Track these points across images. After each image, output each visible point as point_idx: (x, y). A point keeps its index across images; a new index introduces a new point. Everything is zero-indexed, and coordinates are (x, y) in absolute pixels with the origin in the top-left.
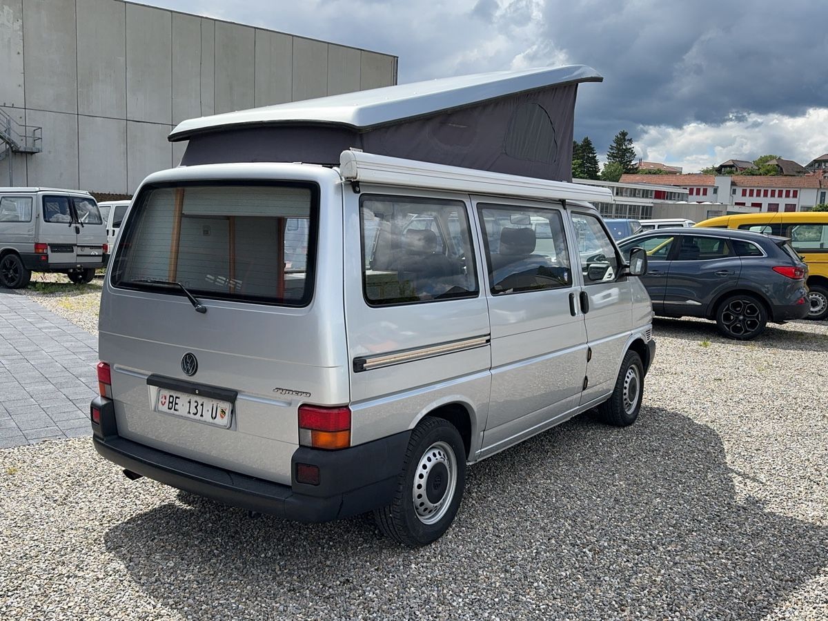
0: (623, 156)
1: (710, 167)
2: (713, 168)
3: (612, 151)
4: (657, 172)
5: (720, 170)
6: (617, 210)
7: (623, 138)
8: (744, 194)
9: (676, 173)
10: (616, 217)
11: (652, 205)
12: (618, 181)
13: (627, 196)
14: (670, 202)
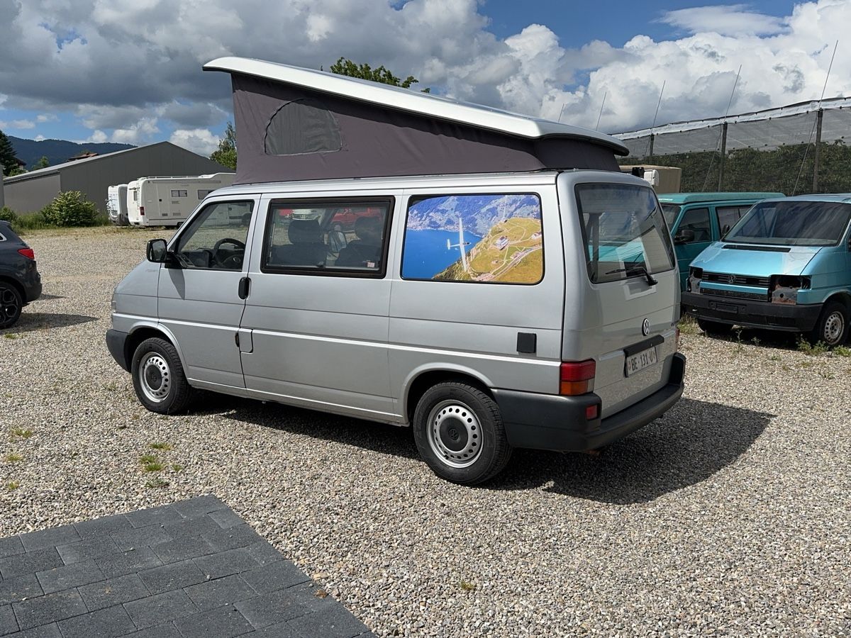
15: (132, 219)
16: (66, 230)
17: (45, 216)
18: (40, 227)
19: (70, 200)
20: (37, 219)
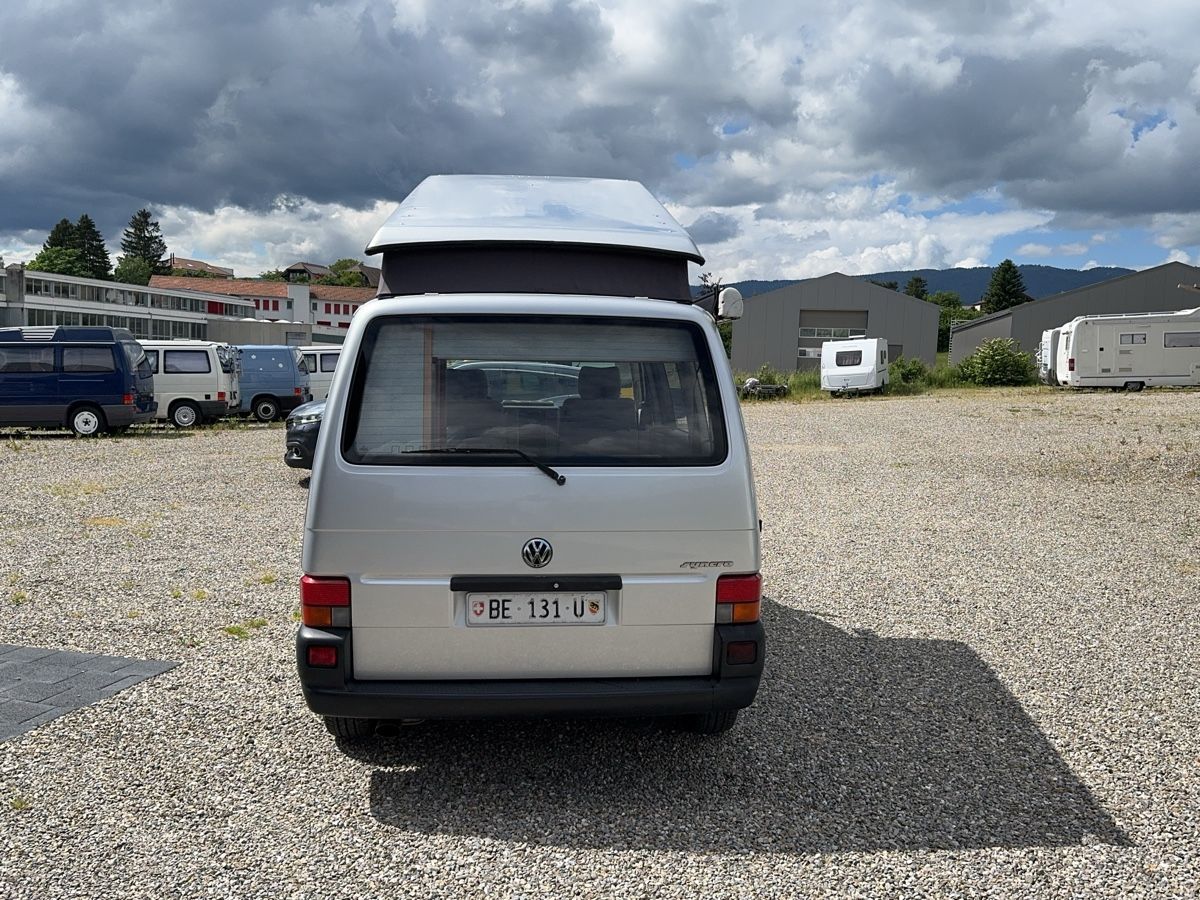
0: (147, 247)
1: (273, 270)
2: (277, 272)
3: (129, 239)
4: (199, 273)
5: (288, 276)
6: (155, 327)
7: (143, 221)
8: (328, 310)
9: (226, 277)
10: (155, 339)
11: (205, 322)
12: (147, 285)
13: (167, 308)
14: (231, 319)
15: (1061, 377)
16: (987, 390)
17: (963, 371)
18: (953, 386)
19: (997, 350)
20: (952, 375)
